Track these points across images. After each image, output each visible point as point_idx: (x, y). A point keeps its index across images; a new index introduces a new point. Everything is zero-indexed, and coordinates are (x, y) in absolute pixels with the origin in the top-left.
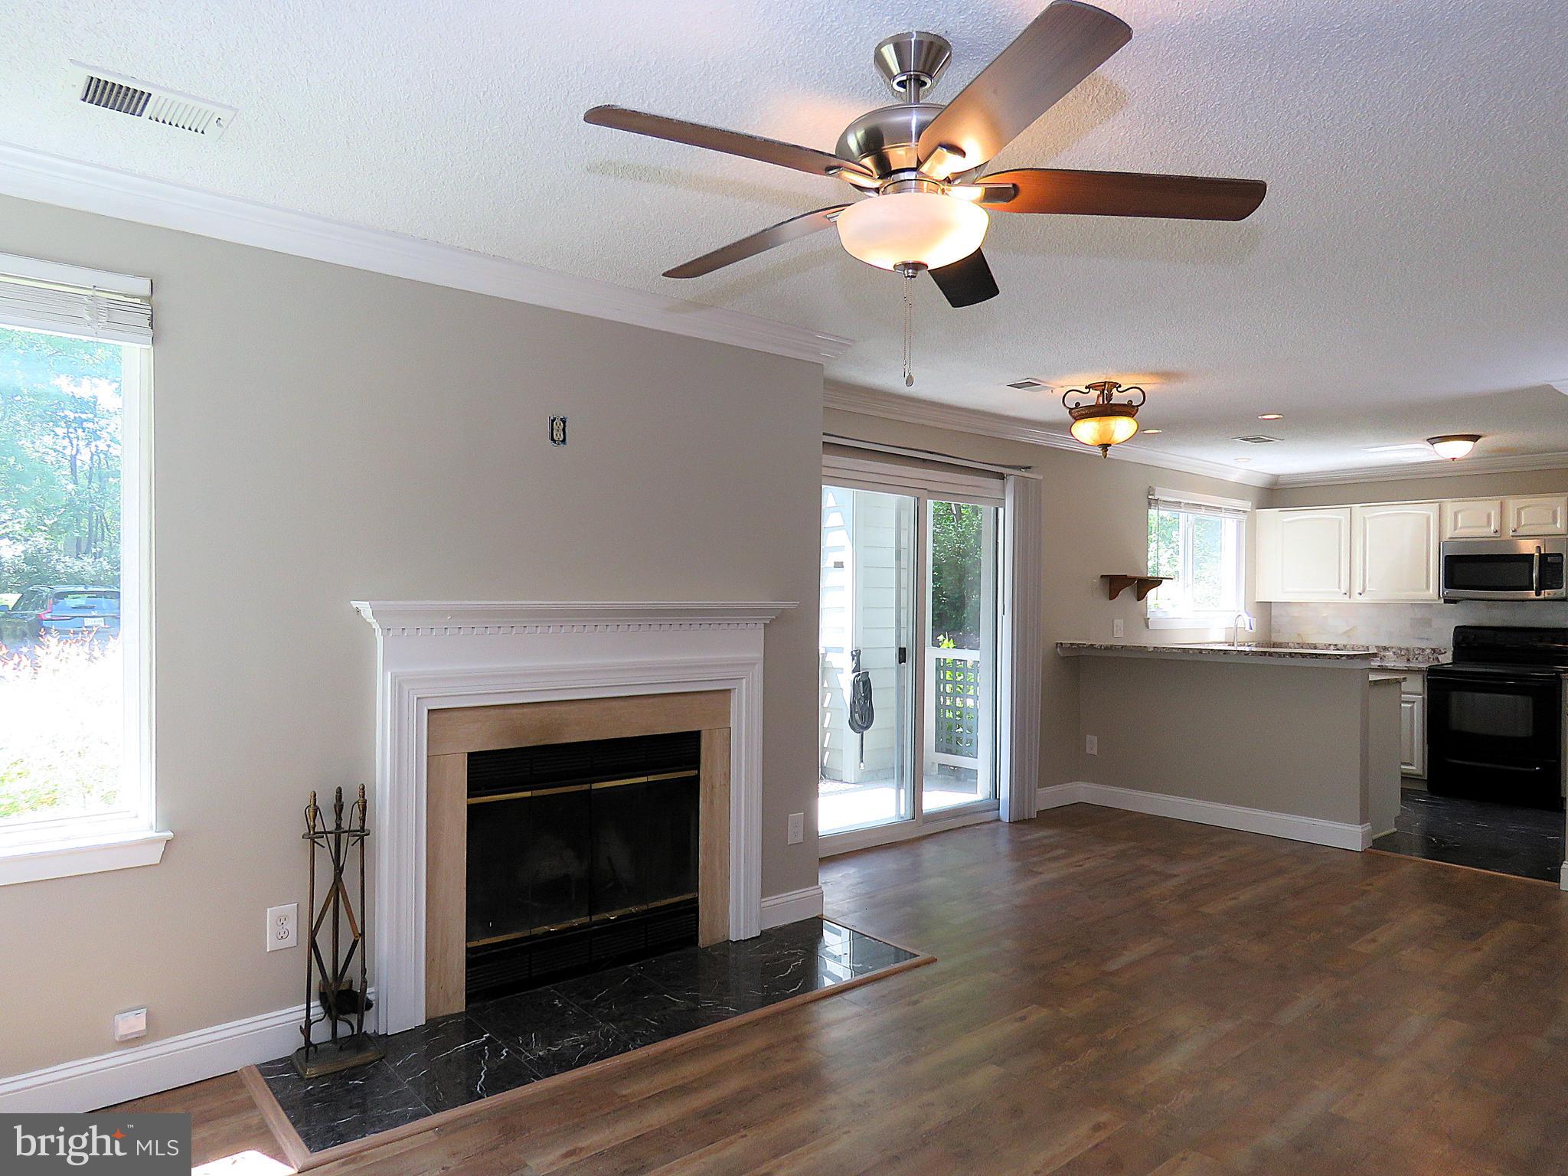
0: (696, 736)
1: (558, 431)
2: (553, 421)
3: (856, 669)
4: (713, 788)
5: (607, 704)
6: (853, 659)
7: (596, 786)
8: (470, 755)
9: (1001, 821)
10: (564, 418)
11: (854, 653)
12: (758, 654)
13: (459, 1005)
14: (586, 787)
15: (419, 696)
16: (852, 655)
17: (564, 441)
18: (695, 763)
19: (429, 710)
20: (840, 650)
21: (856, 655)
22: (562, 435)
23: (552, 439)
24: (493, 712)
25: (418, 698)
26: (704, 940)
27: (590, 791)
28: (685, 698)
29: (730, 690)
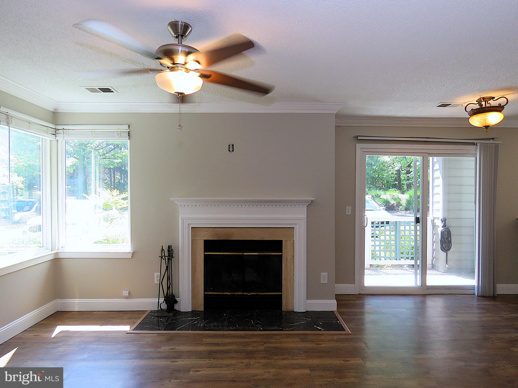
0: (281, 242)
1: (231, 148)
2: (229, 145)
3: (444, 226)
4: (287, 259)
5: (247, 229)
6: (442, 222)
7: (245, 254)
8: (205, 241)
9: (475, 295)
10: (233, 144)
11: (443, 220)
12: (304, 216)
13: (202, 309)
14: (241, 254)
15: (189, 223)
16: (442, 221)
17: (233, 151)
18: (281, 250)
19: (192, 228)
20: (438, 218)
21: (444, 221)
22: (232, 149)
23: (229, 151)
24: (211, 229)
25: (188, 224)
26: (284, 309)
27: (243, 255)
28: (276, 229)
29: (294, 228)
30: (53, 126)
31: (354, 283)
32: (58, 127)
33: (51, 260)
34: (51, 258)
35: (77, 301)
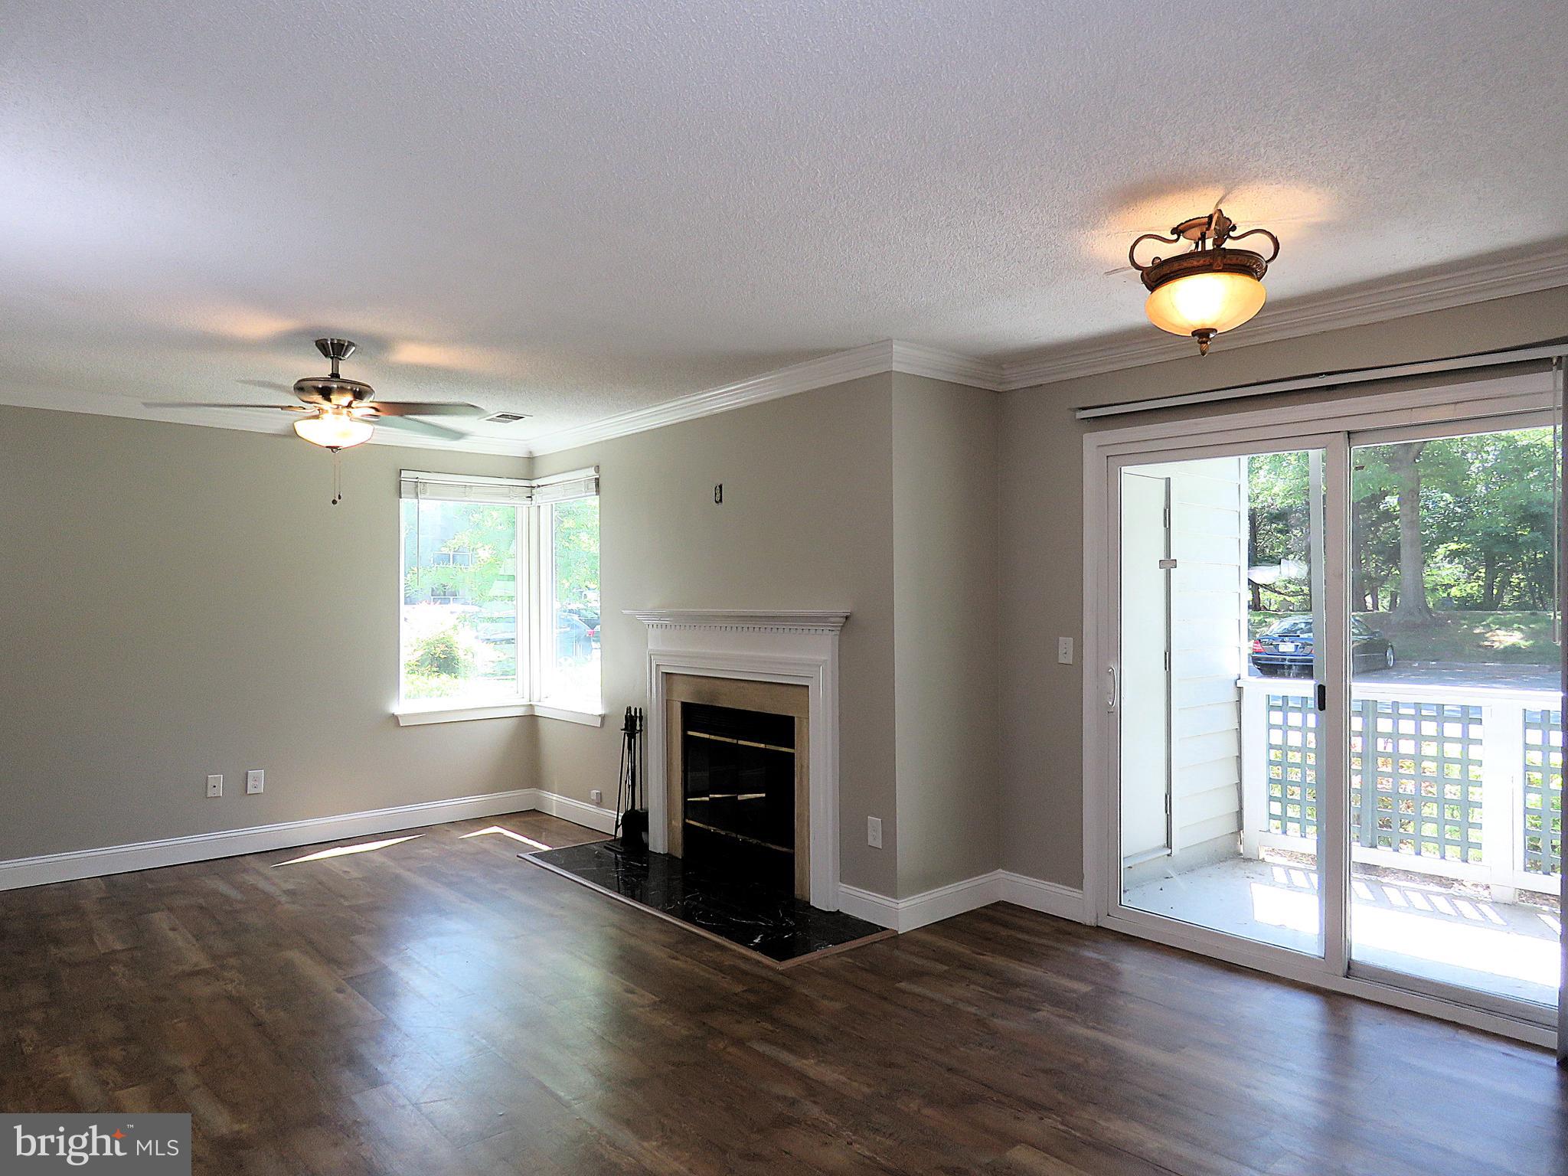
0: (790, 721)
1: (719, 494)
2: (716, 487)
4: (802, 767)
7: (741, 742)
8: (683, 704)
10: (721, 485)
12: (825, 658)
13: (679, 853)
14: (735, 741)
15: (659, 663)
17: (721, 501)
18: (792, 743)
19: (663, 673)
22: (720, 498)
23: (716, 500)
24: (690, 679)
25: (657, 665)
26: (797, 892)
27: (737, 745)
28: (785, 688)
29: (808, 686)
30: (526, 483)
31: (1081, 888)
32: (534, 483)
33: (517, 718)
34: (520, 712)
35: (555, 797)
